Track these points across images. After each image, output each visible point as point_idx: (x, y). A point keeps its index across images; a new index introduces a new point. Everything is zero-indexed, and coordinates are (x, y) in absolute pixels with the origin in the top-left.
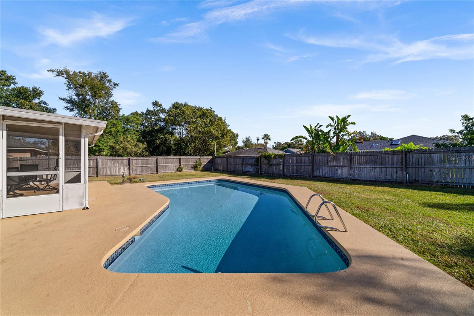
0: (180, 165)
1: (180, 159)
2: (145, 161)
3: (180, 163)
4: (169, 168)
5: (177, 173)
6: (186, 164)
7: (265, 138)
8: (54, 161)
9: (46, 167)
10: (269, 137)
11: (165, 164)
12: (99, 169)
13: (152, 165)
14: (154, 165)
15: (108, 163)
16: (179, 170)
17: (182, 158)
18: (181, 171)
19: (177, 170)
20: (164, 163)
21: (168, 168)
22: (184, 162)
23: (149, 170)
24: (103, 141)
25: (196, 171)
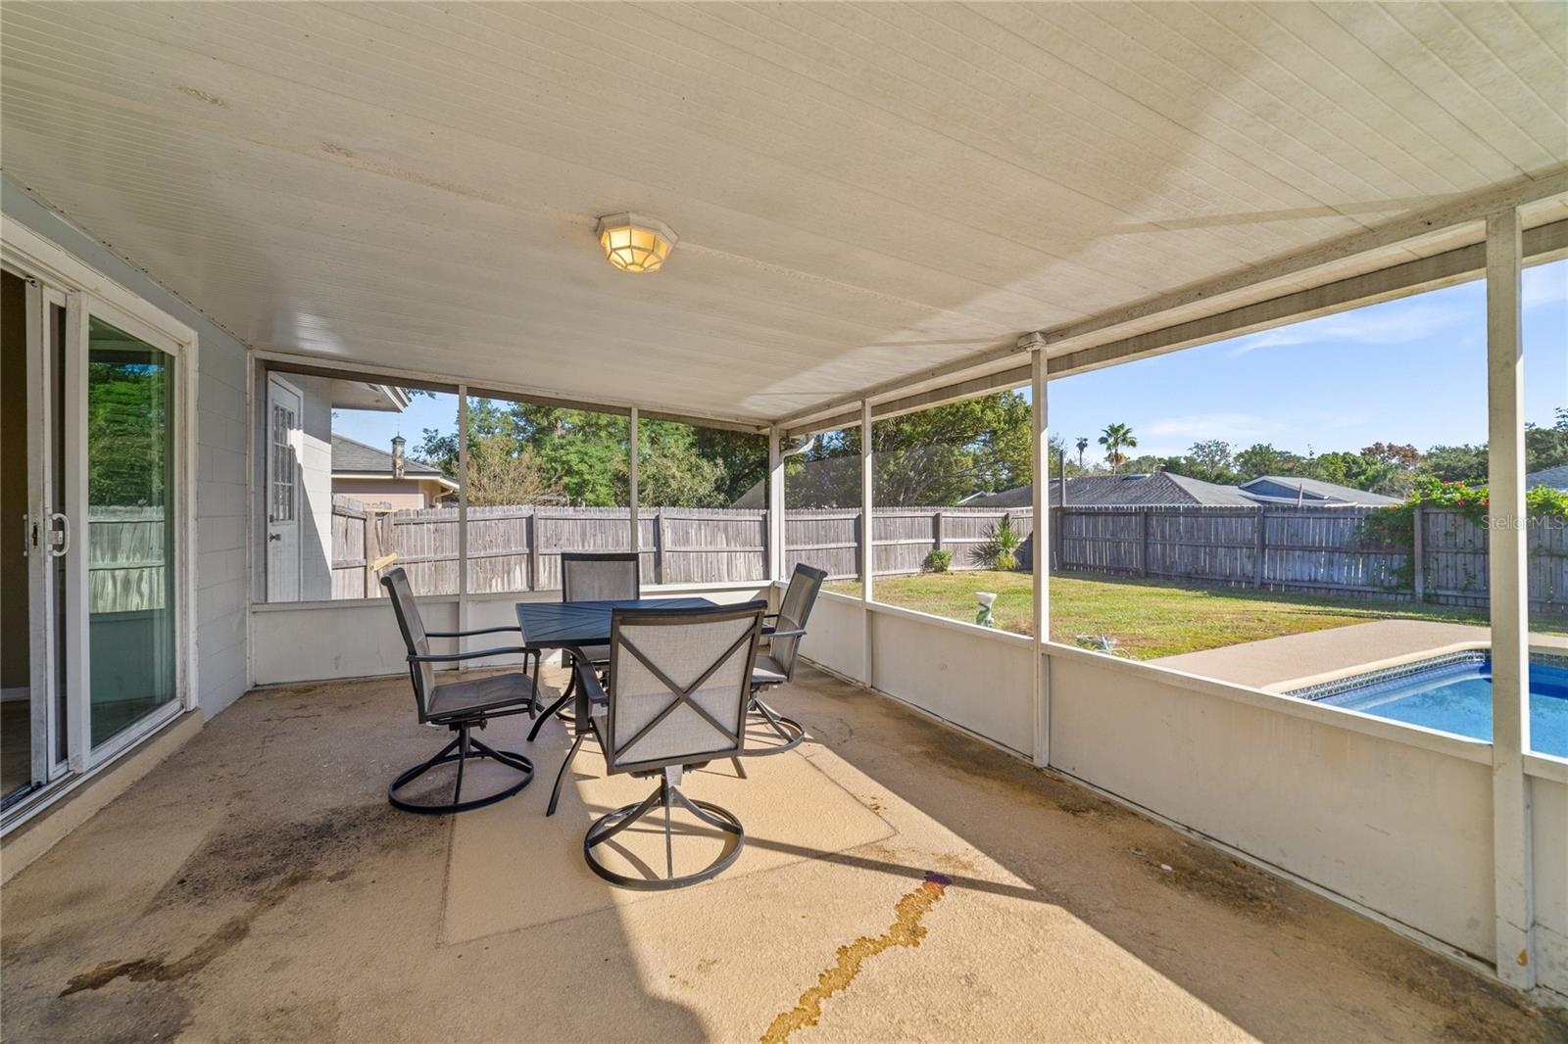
0: (936, 546)
1: (936, 520)
2: (817, 529)
3: (936, 534)
4: (899, 559)
5: (927, 576)
6: (957, 540)
7: (1111, 440)
8: (521, 524)
9: (495, 551)
10: (1129, 435)
11: (886, 539)
12: (666, 556)
13: (840, 545)
14: (847, 545)
15: (692, 532)
16: (934, 563)
17: (944, 514)
18: (941, 569)
19: (928, 563)
20: (883, 535)
21: (896, 559)
22: (950, 532)
23: (832, 562)
24: (591, 457)
25: (990, 570)
